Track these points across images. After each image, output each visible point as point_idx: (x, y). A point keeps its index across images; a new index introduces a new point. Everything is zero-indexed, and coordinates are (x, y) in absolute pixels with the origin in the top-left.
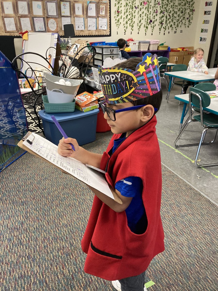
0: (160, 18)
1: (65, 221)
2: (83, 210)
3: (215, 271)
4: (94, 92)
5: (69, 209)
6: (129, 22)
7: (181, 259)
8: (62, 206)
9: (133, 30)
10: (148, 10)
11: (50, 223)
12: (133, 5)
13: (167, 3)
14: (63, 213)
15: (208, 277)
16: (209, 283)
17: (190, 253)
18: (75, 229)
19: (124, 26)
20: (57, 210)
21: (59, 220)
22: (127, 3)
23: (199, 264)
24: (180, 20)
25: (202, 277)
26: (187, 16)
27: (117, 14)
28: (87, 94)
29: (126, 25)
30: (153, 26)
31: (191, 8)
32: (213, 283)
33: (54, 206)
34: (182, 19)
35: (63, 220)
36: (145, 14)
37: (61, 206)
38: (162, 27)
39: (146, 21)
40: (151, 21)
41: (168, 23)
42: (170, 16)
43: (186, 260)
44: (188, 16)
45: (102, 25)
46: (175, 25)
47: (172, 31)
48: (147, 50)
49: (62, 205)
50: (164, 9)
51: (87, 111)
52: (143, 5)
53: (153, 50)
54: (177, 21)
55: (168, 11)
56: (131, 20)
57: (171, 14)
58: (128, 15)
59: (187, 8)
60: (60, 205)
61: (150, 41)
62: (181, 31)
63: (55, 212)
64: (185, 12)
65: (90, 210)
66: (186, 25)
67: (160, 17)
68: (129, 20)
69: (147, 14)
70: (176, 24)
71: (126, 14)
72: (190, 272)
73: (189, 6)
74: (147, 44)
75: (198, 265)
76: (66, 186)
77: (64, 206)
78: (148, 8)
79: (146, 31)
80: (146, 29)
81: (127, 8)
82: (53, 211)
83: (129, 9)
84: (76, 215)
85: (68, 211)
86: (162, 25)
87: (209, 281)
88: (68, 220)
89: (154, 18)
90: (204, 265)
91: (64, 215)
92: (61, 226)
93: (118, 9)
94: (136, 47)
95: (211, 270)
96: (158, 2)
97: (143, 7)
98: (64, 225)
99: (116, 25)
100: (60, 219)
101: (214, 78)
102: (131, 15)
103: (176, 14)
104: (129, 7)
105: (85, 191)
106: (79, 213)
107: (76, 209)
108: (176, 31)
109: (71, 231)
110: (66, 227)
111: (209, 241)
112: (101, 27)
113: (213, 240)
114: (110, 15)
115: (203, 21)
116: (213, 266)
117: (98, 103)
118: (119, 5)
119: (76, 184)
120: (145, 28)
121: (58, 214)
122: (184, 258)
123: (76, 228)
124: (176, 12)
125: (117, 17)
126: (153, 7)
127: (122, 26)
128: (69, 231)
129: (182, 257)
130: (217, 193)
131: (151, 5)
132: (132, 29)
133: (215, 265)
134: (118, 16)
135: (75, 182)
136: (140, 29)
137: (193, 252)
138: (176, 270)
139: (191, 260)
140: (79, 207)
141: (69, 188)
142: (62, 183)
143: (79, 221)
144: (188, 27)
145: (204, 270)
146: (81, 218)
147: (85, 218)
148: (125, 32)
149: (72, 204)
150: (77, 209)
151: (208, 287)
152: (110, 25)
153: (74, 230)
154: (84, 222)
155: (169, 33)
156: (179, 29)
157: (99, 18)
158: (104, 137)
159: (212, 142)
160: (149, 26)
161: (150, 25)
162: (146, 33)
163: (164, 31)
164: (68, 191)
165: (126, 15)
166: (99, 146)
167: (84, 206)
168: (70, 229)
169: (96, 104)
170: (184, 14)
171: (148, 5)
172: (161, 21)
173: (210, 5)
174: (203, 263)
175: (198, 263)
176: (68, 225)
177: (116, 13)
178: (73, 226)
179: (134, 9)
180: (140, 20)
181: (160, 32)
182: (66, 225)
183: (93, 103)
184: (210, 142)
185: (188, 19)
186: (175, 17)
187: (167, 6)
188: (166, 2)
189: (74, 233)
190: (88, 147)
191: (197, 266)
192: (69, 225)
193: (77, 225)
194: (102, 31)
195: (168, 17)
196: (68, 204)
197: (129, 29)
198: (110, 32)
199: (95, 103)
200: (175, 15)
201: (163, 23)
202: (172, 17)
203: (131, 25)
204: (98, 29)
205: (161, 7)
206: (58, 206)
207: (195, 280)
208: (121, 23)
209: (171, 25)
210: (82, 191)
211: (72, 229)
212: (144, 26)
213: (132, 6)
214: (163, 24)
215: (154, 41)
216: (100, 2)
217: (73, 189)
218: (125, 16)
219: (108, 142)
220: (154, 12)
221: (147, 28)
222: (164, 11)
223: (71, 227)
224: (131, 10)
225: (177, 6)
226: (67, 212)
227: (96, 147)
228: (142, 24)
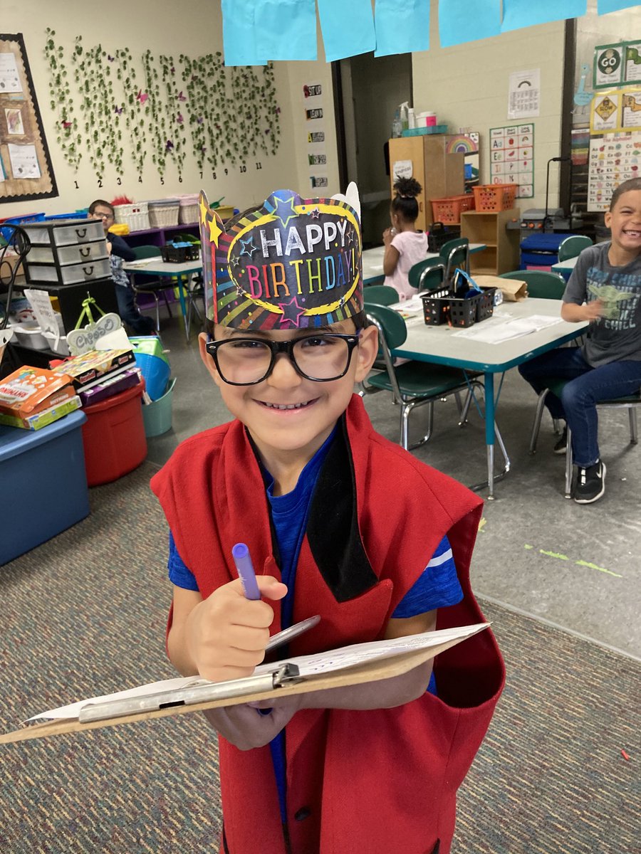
0: (195, 134)
1: (63, 810)
2: (117, 752)
3: (563, 790)
4: (50, 362)
5: (66, 765)
6: (106, 152)
7: (465, 793)
8: (37, 763)
9: (122, 172)
10: (154, 115)
11: (8, 838)
12: (107, 105)
13: (203, 94)
14: (47, 786)
15: (552, 817)
16: (559, 833)
17: (481, 764)
18: (109, 826)
19: (94, 162)
20: (20, 782)
21: (41, 816)
22: (88, 99)
23: (515, 787)
24: (249, 136)
25: (536, 825)
26: (264, 126)
27: (63, 131)
28: (31, 373)
29: (98, 161)
30: (179, 157)
31: (269, 105)
32: (570, 829)
33: (6, 773)
34: (253, 135)
35: (53, 810)
36: (149, 127)
37: (31, 765)
38: (206, 158)
39: (157, 145)
40: (170, 144)
41: (218, 147)
42: (218, 127)
43: (479, 789)
44: (266, 126)
45: (23, 166)
46: (237, 149)
47: (234, 167)
48: (176, 223)
49: (34, 761)
50: (199, 111)
51: (43, 425)
52: (138, 103)
53: (193, 221)
54: (242, 141)
55: (211, 114)
56: (111, 144)
57: (220, 124)
58: (100, 132)
59: (260, 104)
60: (26, 762)
61: (181, 198)
62: (259, 166)
63: (17, 792)
64: (256, 116)
65: (140, 743)
66: (266, 148)
67: (192, 133)
68: (104, 146)
69: (155, 125)
70: (241, 146)
71: (92, 130)
72: (501, 821)
73: (263, 99)
74: (172, 208)
75: (515, 791)
76: (31, 690)
77: (42, 762)
78: (154, 111)
79: (161, 173)
80: (159, 168)
81: (92, 113)
82: (6, 793)
83: (97, 114)
84: (96, 775)
85: (63, 772)
86: (203, 154)
87: (559, 826)
88: (74, 805)
89: (177, 137)
90: (529, 784)
91: (51, 791)
92: (54, 833)
93: (65, 117)
94: (142, 220)
95: (551, 792)
96: (179, 92)
97: (137, 107)
98: (65, 827)
99: (68, 161)
100: (44, 810)
101: (382, 273)
102: (107, 130)
103: (235, 121)
104: (98, 111)
105: (105, 683)
106: (107, 767)
107: (92, 754)
108: (244, 167)
109: (95, 839)
110: (74, 831)
111: (515, 711)
112: (20, 170)
113: (525, 704)
114: (42, 135)
115: (308, 135)
116: (552, 778)
117: (77, 394)
118: (64, 105)
119: (67, 672)
120: (158, 165)
121: (29, 796)
122: (472, 787)
123: (108, 822)
124: (234, 116)
125: (66, 140)
126: (166, 106)
127: (85, 164)
128: (87, 842)
129: (466, 786)
130: (486, 571)
131: (160, 103)
132: (120, 169)
133: (556, 773)
134: (68, 135)
135: (60, 666)
136: (142, 168)
137: (487, 759)
138: (465, 832)
139: (491, 783)
140: (100, 743)
141: (43, 695)
142: (13, 683)
143: (115, 794)
144: (274, 153)
145: (534, 798)
146: (120, 781)
147: (130, 775)
148: (99, 181)
149: (70, 744)
150: (95, 754)
151: (565, 846)
152: (49, 162)
153: (105, 830)
154: (134, 789)
155: (227, 172)
156: (251, 162)
157: (9, 145)
158: (116, 495)
159: (426, 438)
160: (168, 159)
161: (168, 155)
162: (162, 178)
163: (213, 169)
164: (44, 703)
165: (93, 133)
166: (108, 529)
167: (116, 734)
168: (90, 831)
169: (72, 396)
170: (256, 120)
171: (152, 103)
172: (198, 142)
173: (316, 94)
174: (524, 781)
175: (510, 785)
176: (77, 821)
177: (60, 128)
178: (96, 820)
179: (114, 115)
180: (136, 143)
181: (201, 173)
182: (73, 825)
183: (59, 396)
184: (421, 441)
185: (269, 134)
186: (232, 129)
187: (206, 102)
188: (200, 91)
189: (110, 842)
190: (72, 539)
191: (512, 794)
192: (82, 818)
193: (110, 808)
194: (26, 182)
195: (215, 132)
196: (55, 748)
197: (110, 171)
198: (53, 182)
199: (67, 396)
200: (232, 125)
201: (204, 147)
202: (226, 129)
203: (114, 158)
204: (11, 179)
205: (190, 105)
206: (20, 769)
207: (522, 839)
208: (80, 155)
209: (228, 151)
210: (95, 688)
211: (96, 830)
212: (154, 160)
213: (106, 108)
214: (205, 149)
215: (191, 197)
216: (3, 100)
217: (60, 691)
218: (90, 136)
219: (133, 506)
220: (174, 121)
221: (162, 163)
222: (200, 115)
223: (92, 826)
224: (104, 118)
225: (232, 101)
226: (61, 775)
227: (99, 533)
228: (145, 153)
